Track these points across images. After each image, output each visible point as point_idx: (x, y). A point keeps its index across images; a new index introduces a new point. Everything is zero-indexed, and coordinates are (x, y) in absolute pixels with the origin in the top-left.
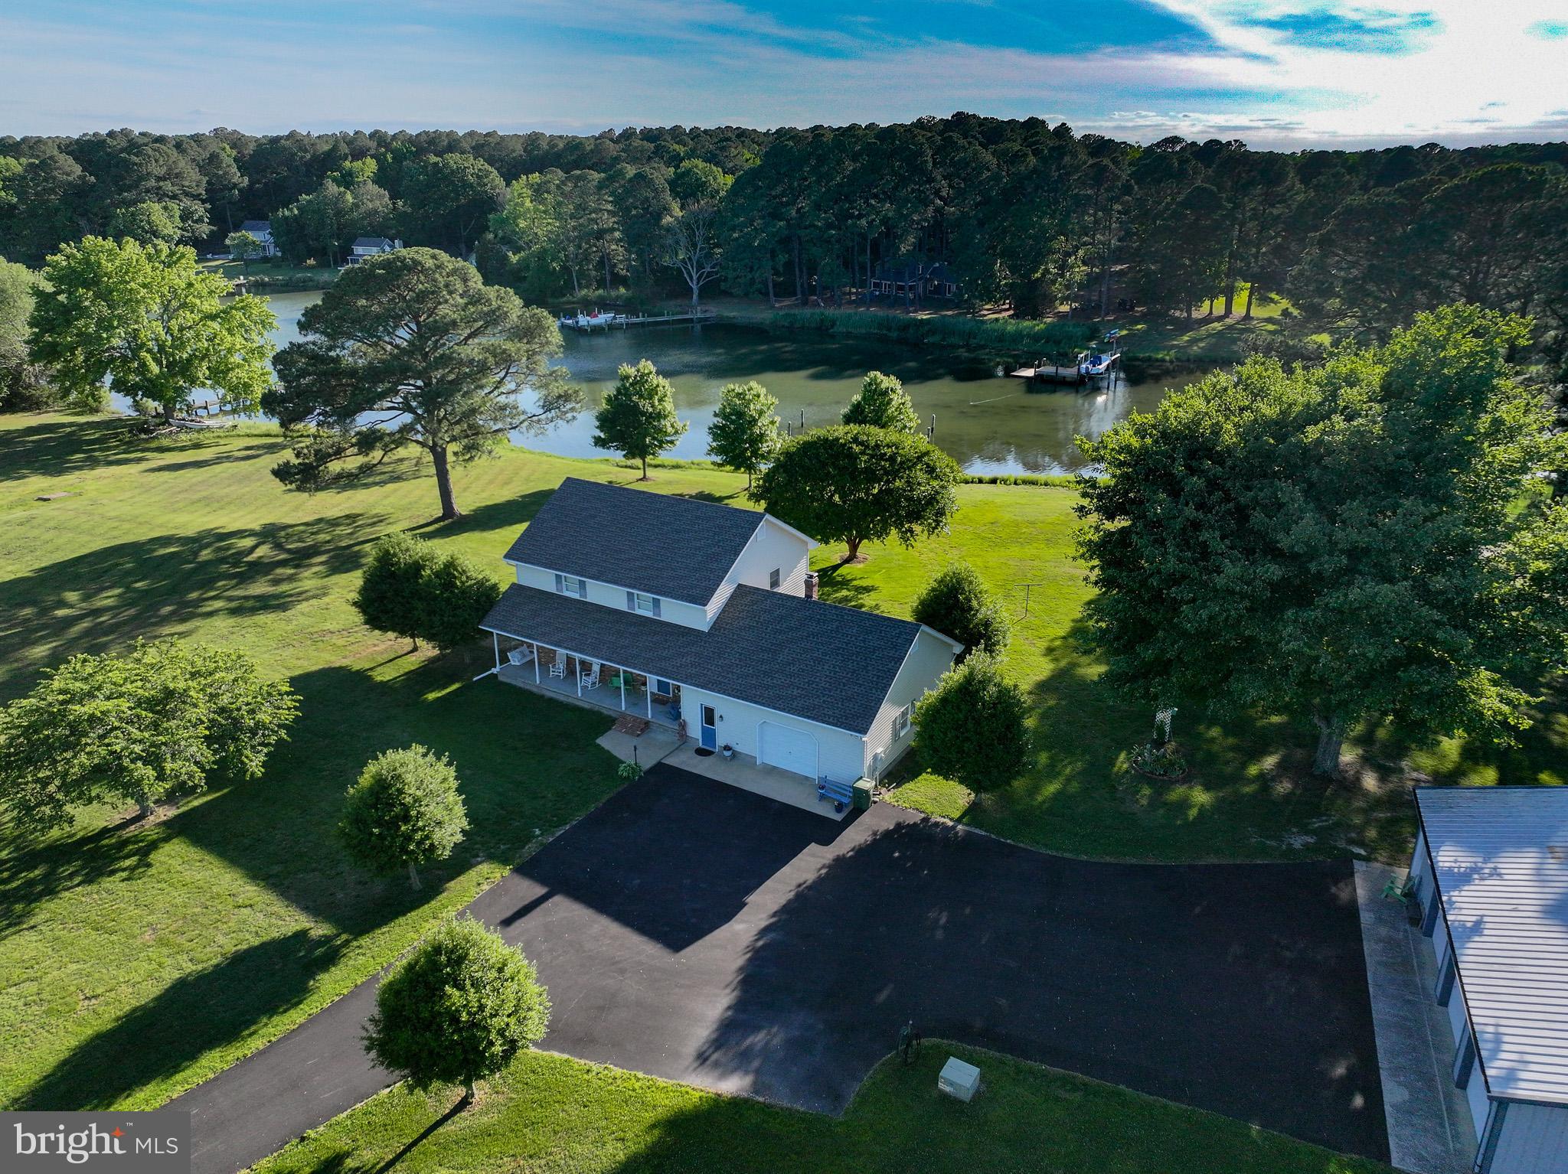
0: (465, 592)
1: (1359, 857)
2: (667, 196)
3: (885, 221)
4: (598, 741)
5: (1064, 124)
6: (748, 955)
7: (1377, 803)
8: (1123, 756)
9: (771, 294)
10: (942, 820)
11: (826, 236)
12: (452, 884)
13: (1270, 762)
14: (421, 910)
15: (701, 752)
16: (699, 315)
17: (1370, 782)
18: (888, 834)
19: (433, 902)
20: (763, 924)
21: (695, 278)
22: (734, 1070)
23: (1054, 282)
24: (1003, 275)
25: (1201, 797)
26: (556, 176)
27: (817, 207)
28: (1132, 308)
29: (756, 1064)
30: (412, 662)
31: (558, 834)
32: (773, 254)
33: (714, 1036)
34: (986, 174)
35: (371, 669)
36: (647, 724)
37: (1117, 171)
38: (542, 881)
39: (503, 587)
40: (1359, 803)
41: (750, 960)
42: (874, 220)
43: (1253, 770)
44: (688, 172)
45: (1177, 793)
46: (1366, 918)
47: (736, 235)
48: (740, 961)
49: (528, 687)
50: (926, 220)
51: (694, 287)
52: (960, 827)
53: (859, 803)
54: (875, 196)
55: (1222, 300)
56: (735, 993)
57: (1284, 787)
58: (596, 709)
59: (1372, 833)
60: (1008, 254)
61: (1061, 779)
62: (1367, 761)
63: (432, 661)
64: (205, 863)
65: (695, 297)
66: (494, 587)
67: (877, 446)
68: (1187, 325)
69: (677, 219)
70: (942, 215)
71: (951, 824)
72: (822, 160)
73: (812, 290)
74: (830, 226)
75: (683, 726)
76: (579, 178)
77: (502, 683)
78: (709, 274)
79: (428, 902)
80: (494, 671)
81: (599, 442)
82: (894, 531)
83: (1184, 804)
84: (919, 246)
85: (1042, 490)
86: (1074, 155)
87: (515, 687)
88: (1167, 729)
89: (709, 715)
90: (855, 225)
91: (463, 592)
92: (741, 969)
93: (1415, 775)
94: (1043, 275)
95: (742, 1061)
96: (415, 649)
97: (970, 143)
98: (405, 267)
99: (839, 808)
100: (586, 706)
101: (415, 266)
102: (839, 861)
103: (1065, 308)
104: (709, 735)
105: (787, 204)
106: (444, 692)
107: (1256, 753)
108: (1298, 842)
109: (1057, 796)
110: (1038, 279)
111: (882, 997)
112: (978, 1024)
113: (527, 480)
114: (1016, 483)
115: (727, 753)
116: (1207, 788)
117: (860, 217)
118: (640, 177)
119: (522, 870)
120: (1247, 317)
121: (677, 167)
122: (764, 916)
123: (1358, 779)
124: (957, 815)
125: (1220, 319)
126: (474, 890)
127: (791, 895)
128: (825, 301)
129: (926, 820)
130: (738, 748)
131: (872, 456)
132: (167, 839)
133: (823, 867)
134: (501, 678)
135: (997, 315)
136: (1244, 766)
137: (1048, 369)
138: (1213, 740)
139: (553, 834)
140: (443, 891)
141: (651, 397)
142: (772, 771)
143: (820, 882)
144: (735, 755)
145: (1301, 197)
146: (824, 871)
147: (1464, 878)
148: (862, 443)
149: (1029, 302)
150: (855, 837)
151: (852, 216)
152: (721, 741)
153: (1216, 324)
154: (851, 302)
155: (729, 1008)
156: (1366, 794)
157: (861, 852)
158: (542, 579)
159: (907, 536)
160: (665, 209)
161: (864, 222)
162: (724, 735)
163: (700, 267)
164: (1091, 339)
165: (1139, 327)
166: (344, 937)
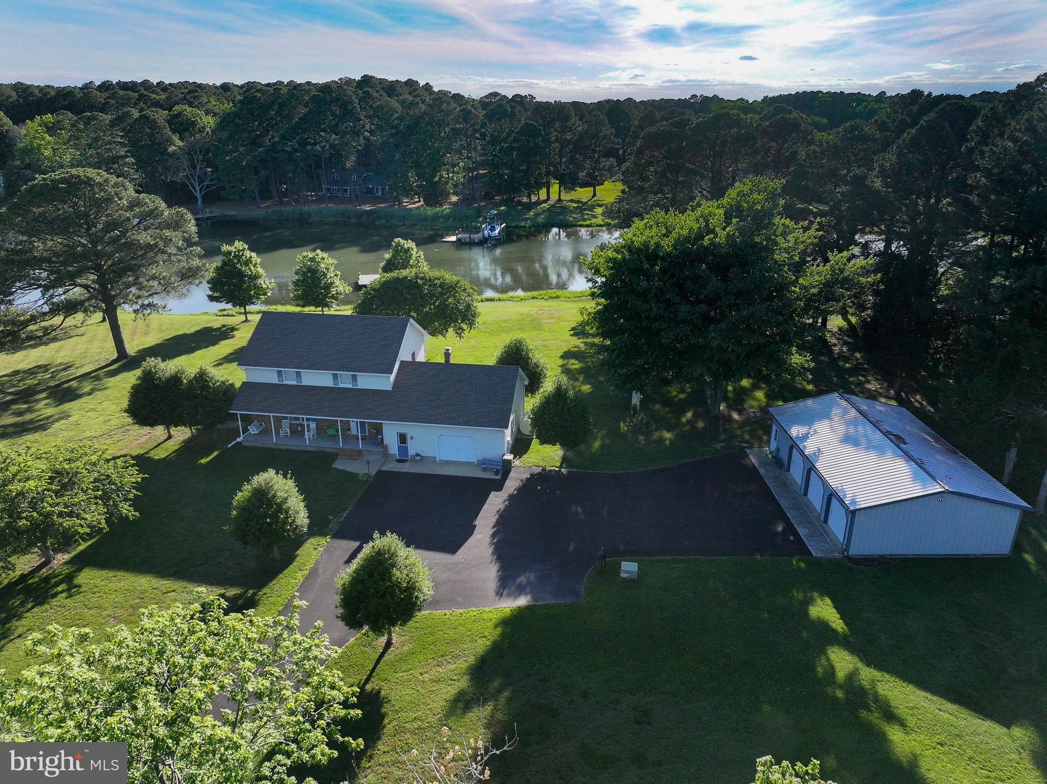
0: (216, 390)
1: (746, 447)
2: (168, 131)
3: (332, 146)
4: (334, 466)
5: (428, 83)
6: (493, 547)
7: (742, 425)
8: (622, 424)
9: (258, 198)
10: (552, 468)
11: (294, 157)
12: (298, 552)
13: (689, 415)
14: (289, 568)
15: (399, 461)
16: (208, 215)
17: (735, 416)
18: (528, 479)
19: (294, 563)
20: (491, 532)
21: (198, 188)
22: (519, 595)
23: (447, 183)
24: (413, 178)
25: (668, 435)
26: (68, 118)
27: (283, 137)
28: (493, 198)
29: (528, 590)
30: (173, 445)
31: (345, 516)
32: (257, 172)
33: (499, 584)
34: (396, 115)
35: (147, 453)
36: (360, 451)
37: (477, 113)
38: (354, 539)
39: (238, 385)
40: (735, 426)
41: (494, 548)
42: (325, 146)
43: (684, 420)
44: (180, 114)
45: (656, 435)
46: (762, 471)
47: (228, 158)
48: (491, 550)
49: (267, 446)
50: (360, 146)
51: (198, 195)
52: (562, 470)
53: (506, 468)
54: (324, 130)
55: (545, 190)
56: (497, 564)
57: (701, 424)
58: (321, 449)
59: (747, 437)
60: (417, 165)
61: (599, 439)
62: (729, 407)
63: (187, 442)
64: (119, 577)
65: (200, 202)
66: (232, 385)
67: (430, 280)
68: (530, 206)
69: (179, 147)
70: (369, 141)
71: (557, 469)
72: (282, 106)
73: (285, 194)
74: (295, 150)
75: (386, 448)
76: (90, 119)
77: (246, 447)
78: (208, 186)
79: (291, 563)
80: (239, 440)
81: (212, 298)
82: (451, 330)
83: (662, 440)
84: (358, 162)
85: (498, 303)
86: (449, 104)
87: (256, 447)
88: (638, 408)
89: (403, 438)
90: (312, 149)
91: (214, 389)
92: (493, 554)
93: (752, 410)
94: (440, 179)
95: (520, 590)
96: (170, 437)
97: (381, 95)
98: (81, 182)
99: (497, 473)
100: (313, 449)
101: (89, 182)
102: (511, 497)
103: (454, 199)
104: (403, 450)
105: (261, 136)
106: (212, 457)
107: (683, 412)
108: (718, 446)
109: (602, 446)
110: (437, 182)
111: (571, 548)
112: (622, 547)
113: (161, 330)
114: (482, 301)
115: (418, 458)
116: (668, 431)
117: (315, 144)
118: (144, 118)
119: (338, 535)
120: (559, 200)
121: (170, 110)
122: (489, 528)
123: (730, 416)
124: (558, 464)
125: (545, 201)
126: (315, 553)
127: (497, 517)
128: (295, 201)
129: (544, 470)
130: (423, 454)
131: (430, 286)
132: (79, 570)
133: (505, 501)
134: (244, 444)
135: (414, 204)
136: (679, 419)
137: (464, 236)
138: (659, 410)
139: (342, 517)
140: (296, 557)
141: (247, 265)
142: (447, 463)
143: (507, 509)
144: (423, 458)
145: (580, 129)
146: (507, 503)
147: (806, 437)
148: (422, 278)
149: (434, 195)
150: (512, 485)
151: (308, 144)
152: (411, 452)
153: (544, 205)
154: (313, 201)
155: (498, 571)
156: (736, 421)
157: (520, 490)
158: (267, 376)
159: (459, 332)
160: (168, 141)
161: (318, 147)
162: (413, 448)
163: (201, 181)
164: (479, 217)
165: (502, 208)
166: (251, 592)
